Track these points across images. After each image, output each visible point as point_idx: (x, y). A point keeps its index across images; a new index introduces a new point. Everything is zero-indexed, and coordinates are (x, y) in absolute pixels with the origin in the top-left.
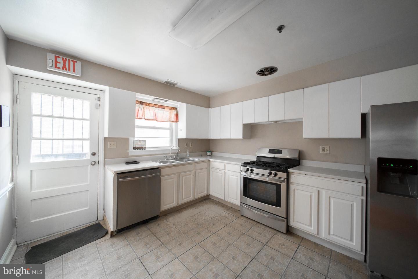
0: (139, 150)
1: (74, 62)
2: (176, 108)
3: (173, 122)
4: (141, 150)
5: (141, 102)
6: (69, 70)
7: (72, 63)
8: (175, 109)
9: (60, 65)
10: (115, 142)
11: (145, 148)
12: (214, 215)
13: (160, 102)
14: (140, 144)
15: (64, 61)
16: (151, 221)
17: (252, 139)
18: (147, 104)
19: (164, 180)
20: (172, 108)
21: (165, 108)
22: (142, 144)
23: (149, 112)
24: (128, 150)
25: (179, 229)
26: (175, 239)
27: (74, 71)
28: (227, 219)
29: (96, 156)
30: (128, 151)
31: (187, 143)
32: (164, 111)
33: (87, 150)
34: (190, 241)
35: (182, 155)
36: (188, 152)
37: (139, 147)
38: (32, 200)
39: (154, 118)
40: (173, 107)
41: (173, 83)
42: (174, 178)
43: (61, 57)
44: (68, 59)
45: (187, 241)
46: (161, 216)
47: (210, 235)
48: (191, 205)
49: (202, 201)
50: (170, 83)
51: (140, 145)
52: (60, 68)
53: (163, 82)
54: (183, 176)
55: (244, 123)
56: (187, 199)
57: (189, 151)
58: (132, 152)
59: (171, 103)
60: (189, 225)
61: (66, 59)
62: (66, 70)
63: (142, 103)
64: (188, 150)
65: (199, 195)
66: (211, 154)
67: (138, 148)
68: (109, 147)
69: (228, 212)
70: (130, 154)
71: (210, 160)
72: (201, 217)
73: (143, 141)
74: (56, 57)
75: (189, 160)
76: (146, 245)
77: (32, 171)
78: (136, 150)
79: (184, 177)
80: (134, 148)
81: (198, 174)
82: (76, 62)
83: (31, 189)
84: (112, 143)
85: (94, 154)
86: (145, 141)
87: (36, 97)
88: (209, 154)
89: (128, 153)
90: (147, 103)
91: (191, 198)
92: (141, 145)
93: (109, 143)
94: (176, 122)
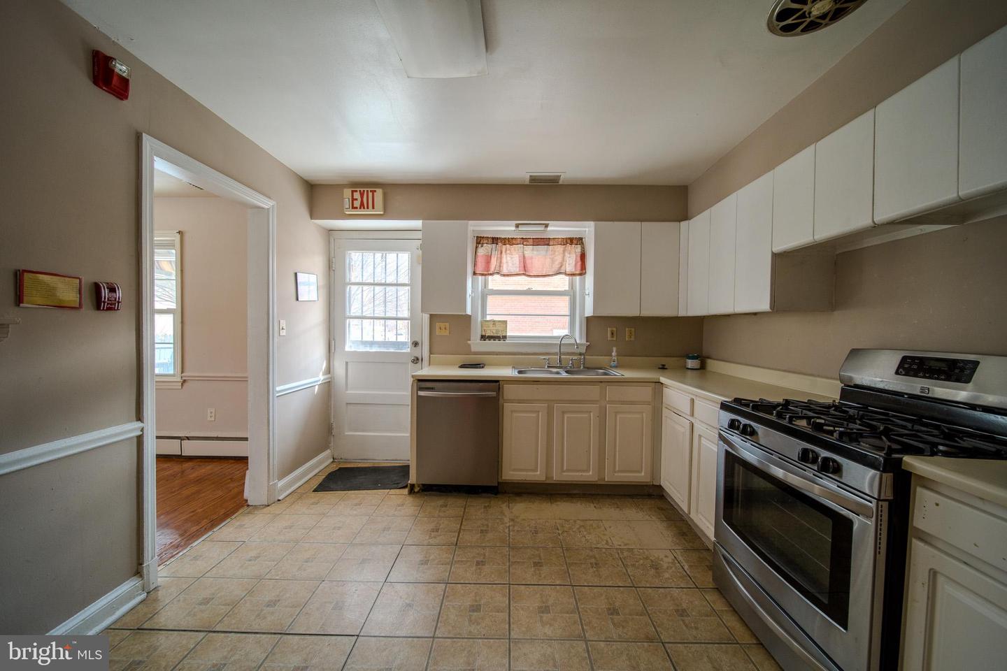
0: (492, 341)
1: (373, 192)
2: (581, 239)
3: (573, 275)
4: (497, 341)
5: (493, 238)
6: (368, 208)
7: (370, 194)
8: (580, 241)
9: (357, 204)
10: (447, 324)
11: (505, 337)
12: (626, 545)
13: (533, 230)
14: (494, 328)
15: (362, 195)
16: (484, 495)
17: (836, 313)
18: (509, 241)
19: (512, 412)
20: (569, 241)
21: (551, 243)
22: (499, 328)
23: (511, 258)
24: (470, 340)
25: (511, 533)
26: (484, 548)
27: (373, 208)
28: (652, 572)
29: (419, 348)
30: (469, 342)
31: (615, 329)
32: (547, 251)
33: (405, 337)
34: (504, 567)
35: (593, 359)
36: (614, 354)
37: (492, 335)
38: (347, 404)
39: (520, 271)
40: (570, 237)
41: (549, 176)
42: (539, 412)
43: (358, 190)
44: (366, 190)
45: (499, 564)
46: (509, 493)
47: (558, 583)
48: (592, 495)
49: (631, 496)
50: (541, 180)
51: (494, 331)
52: (356, 208)
53: (527, 182)
54: (563, 413)
55: (777, 249)
56: (577, 474)
57: (616, 351)
58: (476, 344)
59: (558, 228)
60: (539, 535)
61: (364, 191)
62: (364, 208)
63: (495, 240)
64: (614, 349)
65: (616, 474)
66: (703, 367)
67: (490, 338)
68: (438, 332)
69: (680, 558)
70: (474, 349)
71: (663, 380)
72: (585, 533)
73: (500, 321)
74: (353, 192)
75: (605, 374)
76: (433, 531)
77: (347, 363)
78: (487, 341)
79: (566, 416)
80: (483, 337)
81: (616, 416)
82: (375, 191)
83: (347, 389)
84: (442, 325)
85: (415, 344)
86: (505, 322)
87: (355, 257)
88: (691, 363)
89: (469, 345)
90: (505, 238)
91: (590, 476)
92: (497, 331)
93: (438, 325)
94: (580, 274)
